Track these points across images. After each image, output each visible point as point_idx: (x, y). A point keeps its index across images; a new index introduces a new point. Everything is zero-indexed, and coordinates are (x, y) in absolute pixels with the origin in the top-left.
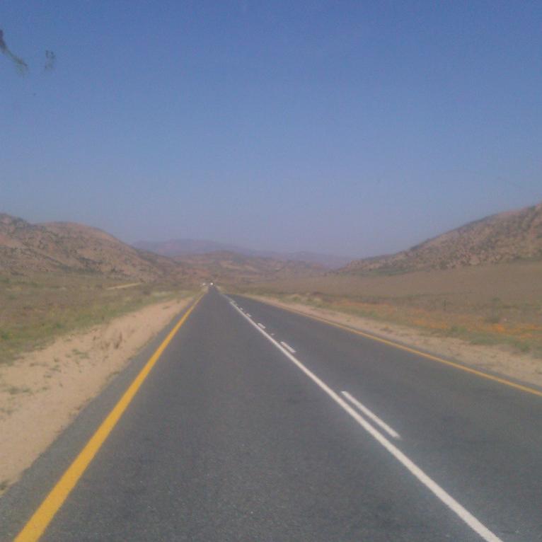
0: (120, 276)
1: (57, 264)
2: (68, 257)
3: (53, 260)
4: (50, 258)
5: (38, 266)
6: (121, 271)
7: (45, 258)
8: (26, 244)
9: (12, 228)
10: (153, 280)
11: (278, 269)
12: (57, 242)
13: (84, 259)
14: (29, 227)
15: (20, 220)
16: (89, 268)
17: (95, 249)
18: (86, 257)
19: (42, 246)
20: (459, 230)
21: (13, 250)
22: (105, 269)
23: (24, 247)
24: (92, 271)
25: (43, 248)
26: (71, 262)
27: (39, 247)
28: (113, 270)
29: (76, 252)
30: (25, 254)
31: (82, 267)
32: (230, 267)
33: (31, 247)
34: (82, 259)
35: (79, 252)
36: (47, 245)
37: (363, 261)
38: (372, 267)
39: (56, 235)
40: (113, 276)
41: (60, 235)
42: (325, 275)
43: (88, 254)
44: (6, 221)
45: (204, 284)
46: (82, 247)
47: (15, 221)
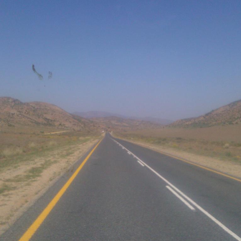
0: (63, 127)
1: (34, 121)
2: (39, 118)
3: (32, 119)
4: (30, 118)
5: (24, 122)
6: (64, 125)
7: (28, 118)
8: (19, 112)
9: (13, 104)
10: (79, 129)
11: (137, 124)
12: (34, 111)
13: (47, 119)
14: (21, 103)
15: (17, 100)
16: (49, 123)
17: (52, 114)
18: (48, 118)
19: (26, 113)
20: (229, 105)
21: (13, 114)
22: (57, 124)
23: (18, 113)
24: (50, 125)
25: (28, 114)
26: (41, 120)
27: (25, 113)
28: (60, 125)
29: (43, 116)
30: (18, 116)
31: (46, 123)
32: (116, 123)
33: (21, 113)
34: (46, 119)
35: (45, 115)
36: (29, 112)
37: (182, 120)
38: (187, 123)
39: (34, 108)
40: (60, 127)
41: (36, 107)
42: (164, 128)
43: (49, 117)
44: (10, 100)
45: (103, 131)
46: (46, 113)
47: (15, 101)
